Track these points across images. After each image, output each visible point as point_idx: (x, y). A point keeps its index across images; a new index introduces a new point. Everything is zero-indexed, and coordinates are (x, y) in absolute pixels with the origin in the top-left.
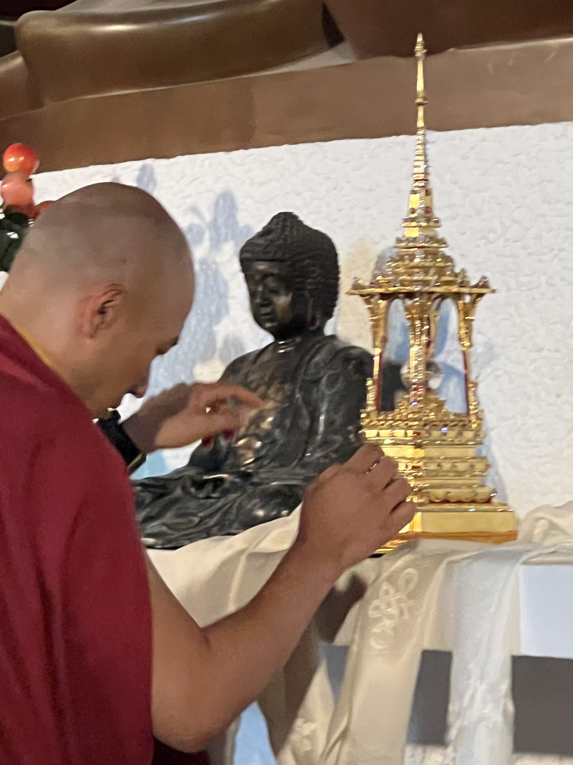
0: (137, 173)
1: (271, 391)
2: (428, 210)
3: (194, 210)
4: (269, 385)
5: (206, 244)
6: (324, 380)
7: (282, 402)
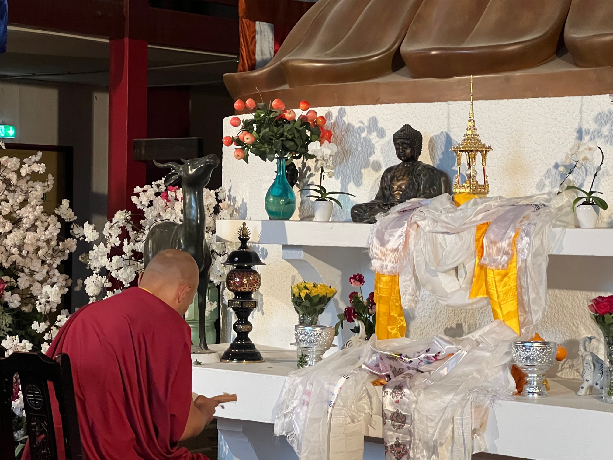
0: (338, 110)
1: (405, 178)
2: (474, 126)
3: (362, 122)
4: (403, 176)
5: (366, 132)
6: (422, 175)
7: (409, 181)
